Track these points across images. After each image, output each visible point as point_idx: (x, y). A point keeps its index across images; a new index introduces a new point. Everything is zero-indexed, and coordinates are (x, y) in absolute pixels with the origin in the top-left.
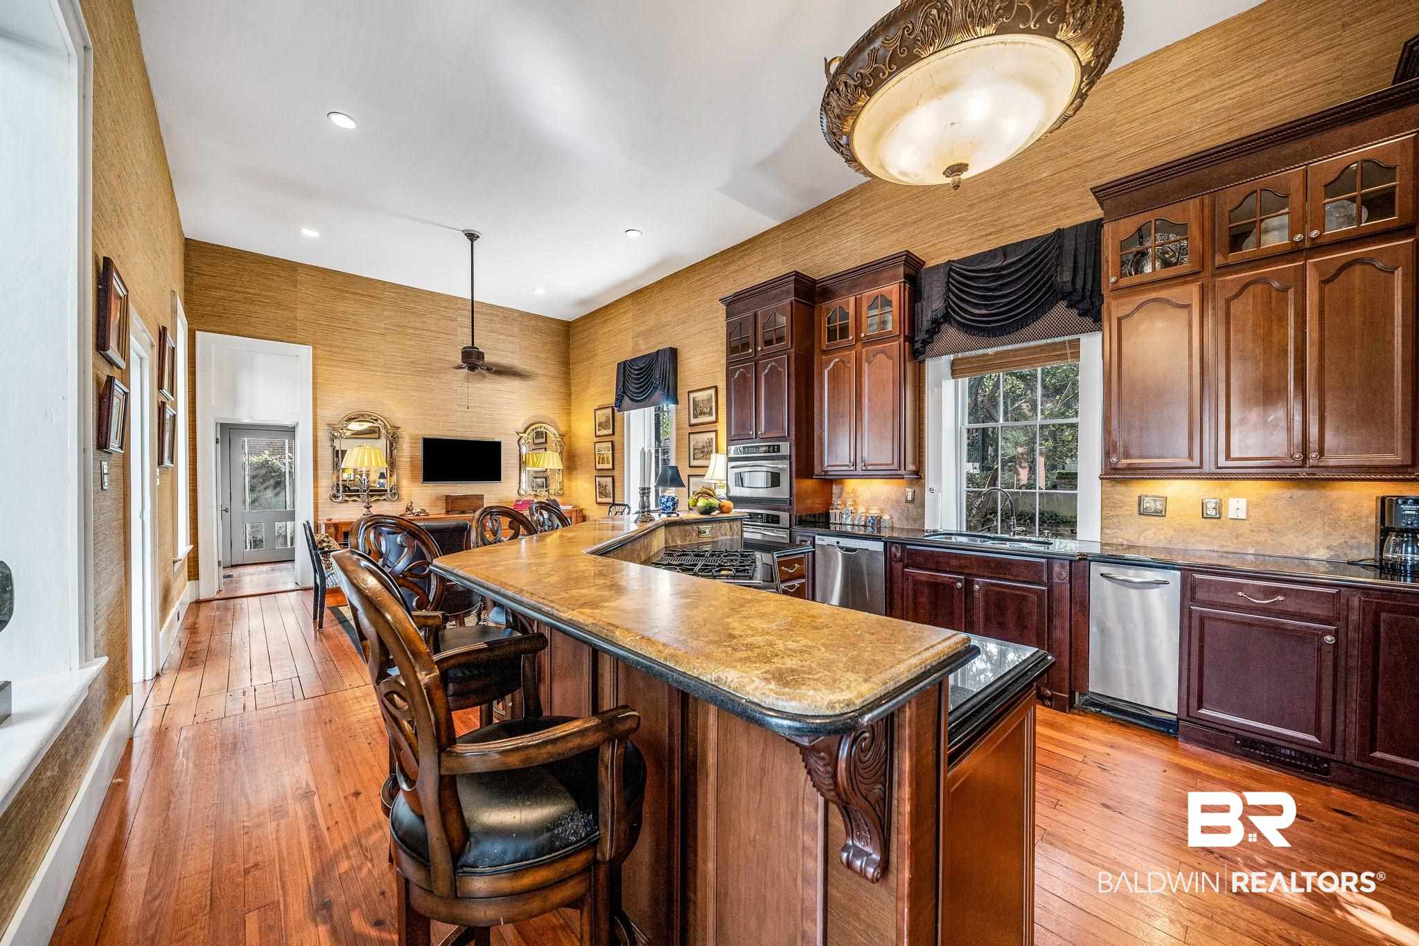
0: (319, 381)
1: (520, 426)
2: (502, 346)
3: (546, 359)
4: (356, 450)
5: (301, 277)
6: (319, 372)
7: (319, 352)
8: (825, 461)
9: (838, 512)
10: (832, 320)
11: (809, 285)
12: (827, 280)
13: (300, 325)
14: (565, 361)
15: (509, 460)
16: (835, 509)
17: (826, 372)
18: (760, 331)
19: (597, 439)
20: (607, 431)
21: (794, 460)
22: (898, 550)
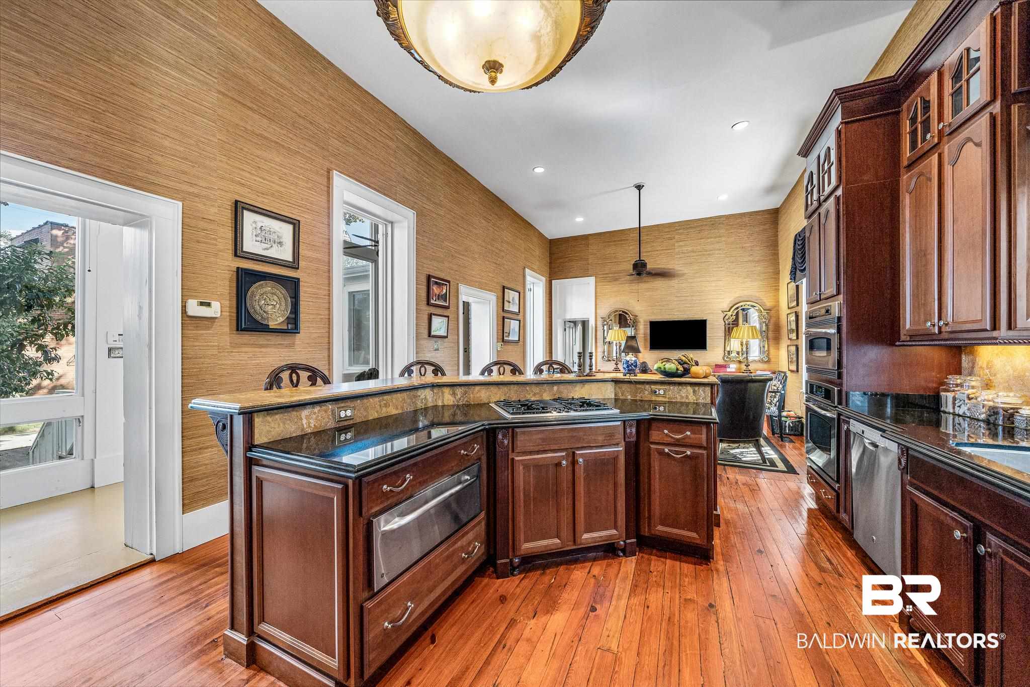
0: (598, 295)
1: (723, 308)
2: (708, 247)
5: (591, 241)
6: (598, 290)
7: (598, 279)
8: (908, 322)
9: (950, 395)
10: (913, 120)
11: (883, 89)
12: (905, 70)
13: (590, 267)
14: (773, 245)
15: (714, 333)
16: (948, 391)
17: (907, 196)
18: (821, 175)
19: (789, 311)
20: (795, 303)
21: (844, 322)
22: (903, 454)
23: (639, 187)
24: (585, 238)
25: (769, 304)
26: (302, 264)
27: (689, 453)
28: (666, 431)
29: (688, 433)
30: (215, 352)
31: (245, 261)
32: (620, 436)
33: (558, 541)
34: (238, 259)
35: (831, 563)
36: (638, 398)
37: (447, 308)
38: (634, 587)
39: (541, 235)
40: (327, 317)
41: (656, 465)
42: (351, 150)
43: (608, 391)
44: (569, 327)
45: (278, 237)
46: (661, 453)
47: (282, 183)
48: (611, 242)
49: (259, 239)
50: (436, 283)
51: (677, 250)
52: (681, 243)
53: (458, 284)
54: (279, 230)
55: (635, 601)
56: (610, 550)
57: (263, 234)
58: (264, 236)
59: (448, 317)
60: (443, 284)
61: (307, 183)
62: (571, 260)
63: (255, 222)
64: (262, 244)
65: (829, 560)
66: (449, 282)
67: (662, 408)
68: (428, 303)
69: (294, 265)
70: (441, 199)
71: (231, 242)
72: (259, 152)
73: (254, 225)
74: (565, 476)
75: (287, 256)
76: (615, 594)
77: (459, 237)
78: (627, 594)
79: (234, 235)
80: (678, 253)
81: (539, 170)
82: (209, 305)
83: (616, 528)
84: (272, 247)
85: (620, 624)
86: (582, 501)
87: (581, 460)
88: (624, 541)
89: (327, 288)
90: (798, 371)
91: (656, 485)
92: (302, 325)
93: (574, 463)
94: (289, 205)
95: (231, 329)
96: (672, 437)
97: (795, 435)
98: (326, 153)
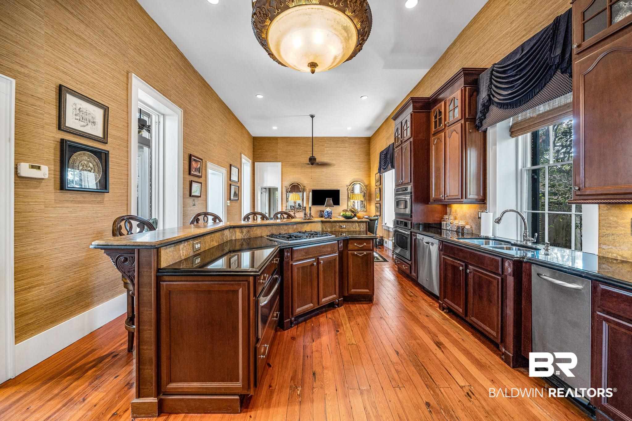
0: (283, 173)
1: (348, 183)
2: (341, 152)
3: (360, 154)
4: (291, 194)
5: (279, 141)
6: (283, 170)
7: (283, 164)
8: (433, 195)
9: (445, 222)
10: (436, 117)
11: (425, 101)
12: (433, 96)
13: (278, 156)
14: (368, 154)
15: (343, 197)
16: (444, 221)
17: (433, 146)
18: (403, 131)
19: (376, 187)
20: (379, 183)
21: (413, 194)
22: (440, 244)
23: (312, 117)
24: (276, 139)
25: (367, 183)
26: (109, 140)
27: (365, 253)
28: (355, 244)
29: (365, 244)
30: (43, 207)
31: (68, 134)
32: (336, 248)
33: (312, 305)
34: (60, 132)
35: (412, 293)
36: (333, 230)
37: (200, 177)
38: (349, 318)
39: (249, 133)
40: (126, 181)
41: (351, 260)
42: (143, 60)
43: (319, 227)
44: (264, 192)
45: (92, 118)
46: (354, 255)
47: (95, 76)
48: (290, 143)
49: (77, 117)
50: (195, 160)
51: (325, 152)
52: (327, 149)
53: (206, 161)
54: (93, 113)
55: (352, 323)
56: (331, 306)
57: (81, 114)
58: (81, 115)
59: (201, 183)
60: (198, 161)
61: (113, 79)
62: (266, 151)
63: (75, 104)
64: (80, 122)
65: (411, 292)
66: (202, 160)
67: (344, 234)
68: (190, 174)
69: (104, 140)
70: (197, 103)
71: (55, 119)
72: (78, 49)
73: (74, 107)
74: (315, 270)
75: (99, 133)
76: (343, 323)
77: (206, 130)
78: (347, 322)
79: (58, 112)
80: (326, 154)
81: (260, 97)
82: (39, 168)
83: (335, 294)
84: (87, 125)
85: (351, 333)
86: (322, 283)
87: (322, 261)
88: (338, 300)
89: (126, 159)
90: (380, 215)
91: (351, 270)
92: (111, 186)
93: (318, 263)
94: (100, 94)
95: (55, 189)
96: (359, 247)
97: (380, 245)
98: (126, 59)
